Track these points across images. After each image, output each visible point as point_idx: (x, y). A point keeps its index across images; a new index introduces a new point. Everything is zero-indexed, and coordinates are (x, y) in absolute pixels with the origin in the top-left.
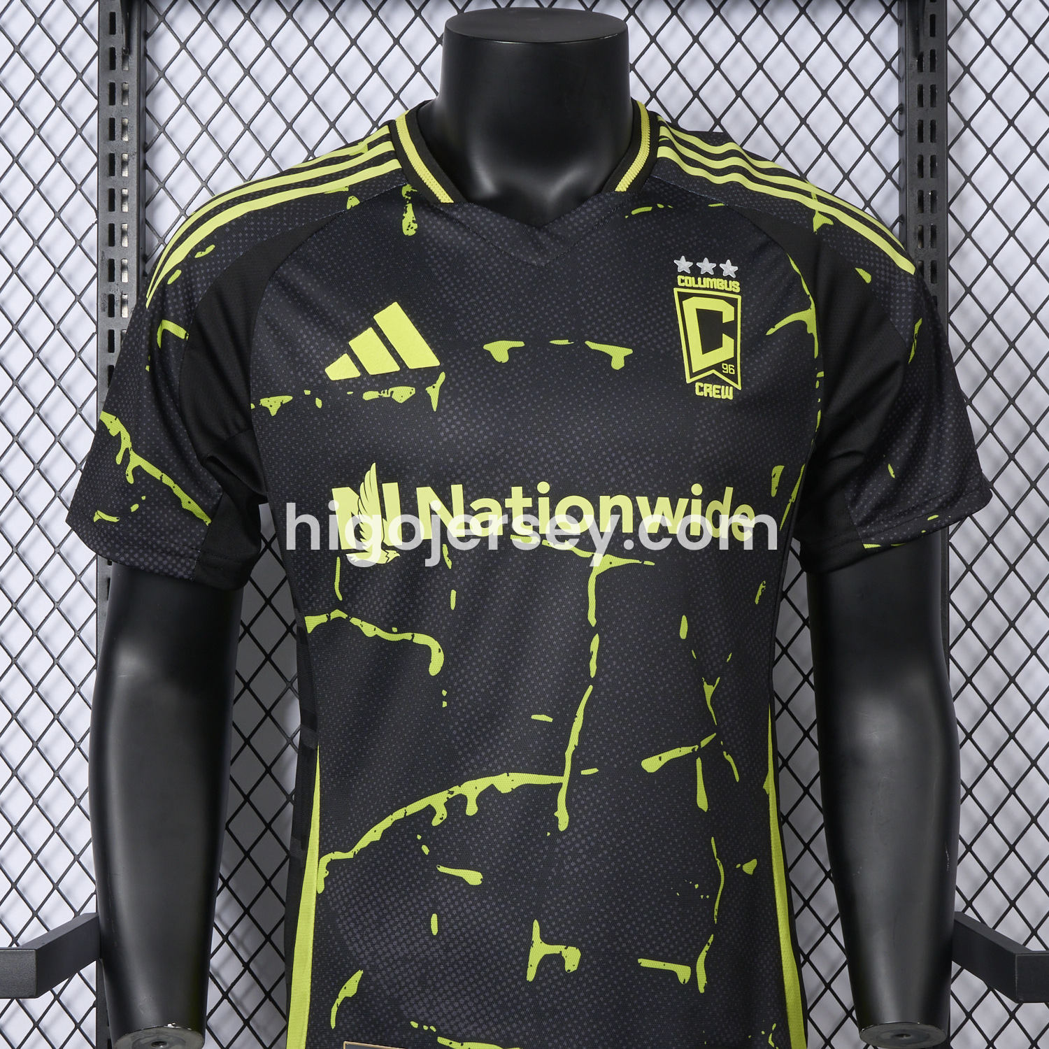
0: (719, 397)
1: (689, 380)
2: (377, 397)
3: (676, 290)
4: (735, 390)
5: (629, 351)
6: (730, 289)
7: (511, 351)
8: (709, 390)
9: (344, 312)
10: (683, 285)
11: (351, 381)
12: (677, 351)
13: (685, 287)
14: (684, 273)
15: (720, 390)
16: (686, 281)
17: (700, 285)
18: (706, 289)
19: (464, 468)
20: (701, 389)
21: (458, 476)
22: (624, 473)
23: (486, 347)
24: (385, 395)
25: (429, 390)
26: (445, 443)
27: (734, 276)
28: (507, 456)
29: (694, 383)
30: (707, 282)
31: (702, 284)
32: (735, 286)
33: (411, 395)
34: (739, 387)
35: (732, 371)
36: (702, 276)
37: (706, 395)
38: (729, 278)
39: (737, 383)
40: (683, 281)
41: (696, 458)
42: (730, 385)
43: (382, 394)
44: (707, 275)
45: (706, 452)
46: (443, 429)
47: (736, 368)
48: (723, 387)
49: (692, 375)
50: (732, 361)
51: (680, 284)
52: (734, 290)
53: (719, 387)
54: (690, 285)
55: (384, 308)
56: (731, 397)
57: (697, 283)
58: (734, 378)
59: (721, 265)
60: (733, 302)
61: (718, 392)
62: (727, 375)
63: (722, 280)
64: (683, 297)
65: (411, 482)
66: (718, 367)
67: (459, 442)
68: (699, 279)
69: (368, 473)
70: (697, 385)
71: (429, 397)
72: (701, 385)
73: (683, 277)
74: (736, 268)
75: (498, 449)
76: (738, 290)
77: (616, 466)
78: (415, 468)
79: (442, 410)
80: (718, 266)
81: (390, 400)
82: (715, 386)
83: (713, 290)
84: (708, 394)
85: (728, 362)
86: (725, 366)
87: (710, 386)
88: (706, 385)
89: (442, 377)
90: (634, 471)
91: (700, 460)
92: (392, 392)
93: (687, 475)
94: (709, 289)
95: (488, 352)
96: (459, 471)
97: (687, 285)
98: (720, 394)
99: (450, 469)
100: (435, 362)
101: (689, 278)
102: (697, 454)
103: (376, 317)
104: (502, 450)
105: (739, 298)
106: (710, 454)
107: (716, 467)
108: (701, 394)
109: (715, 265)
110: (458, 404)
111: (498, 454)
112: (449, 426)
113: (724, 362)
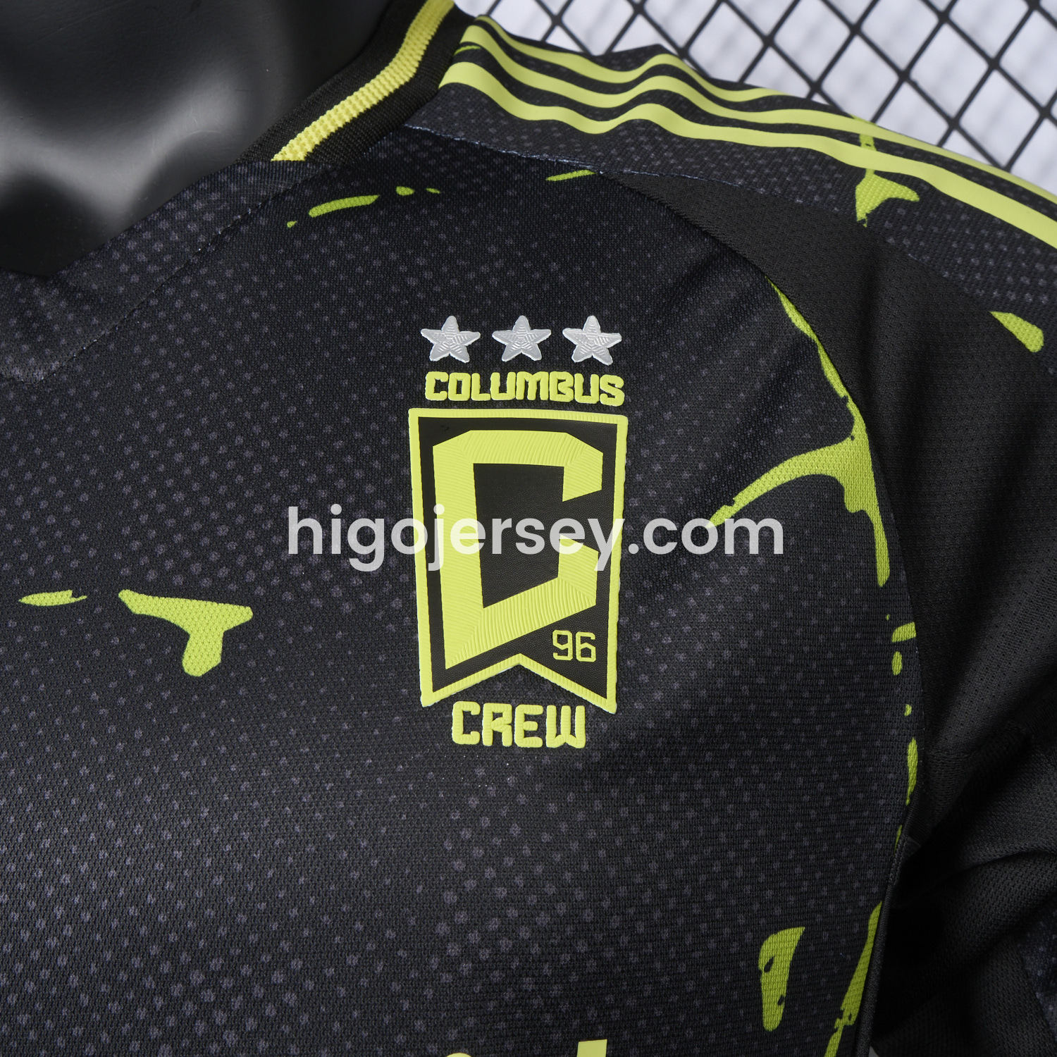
0: (536, 742)
1: (429, 697)
3: (415, 415)
4: (594, 714)
5: (240, 615)
6: (592, 399)
8: (502, 725)
10: (441, 396)
12: (397, 603)
13: (447, 404)
14: (449, 364)
15: (541, 719)
16: (452, 387)
17: (495, 394)
18: (513, 404)
20: (472, 723)
22: (200, 1027)
27: (607, 361)
29: (447, 704)
30: (517, 382)
31: (503, 389)
32: (611, 388)
34: (609, 704)
35: (586, 653)
36: (505, 369)
37: (488, 741)
38: (591, 367)
39: (603, 693)
40: (441, 386)
41: (450, 965)
42: (574, 701)
44: (522, 363)
45: (490, 940)
47: (601, 644)
48: (551, 710)
49: (442, 677)
50: (591, 620)
51: (430, 394)
52: (605, 400)
53: (536, 710)
54: (464, 397)
56: (579, 741)
57: (485, 387)
58: (592, 677)
59: (568, 333)
60: (600, 438)
61: (533, 726)
62: (571, 670)
63: (565, 375)
64: (436, 432)
66: (537, 644)
68: (495, 378)
70: (459, 708)
72: (473, 708)
73: (442, 376)
74: (616, 338)
76: (619, 399)
77: (174, 1006)
80: (557, 335)
82: (523, 709)
83: (538, 404)
84: (497, 736)
85: (573, 623)
86: (562, 639)
87: (505, 708)
88: (490, 708)
90: (235, 1022)
91: (466, 967)
93: (419, 1024)
94: (524, 404)
97: (453, 396)
98: (541, 733)
101: (464, 377)
102: (453, 950)
105: (622, 423)
106: (505, 944)
107: (528, 984)
108: (472, 738)
109: (546, 334)
113: (560, 625)
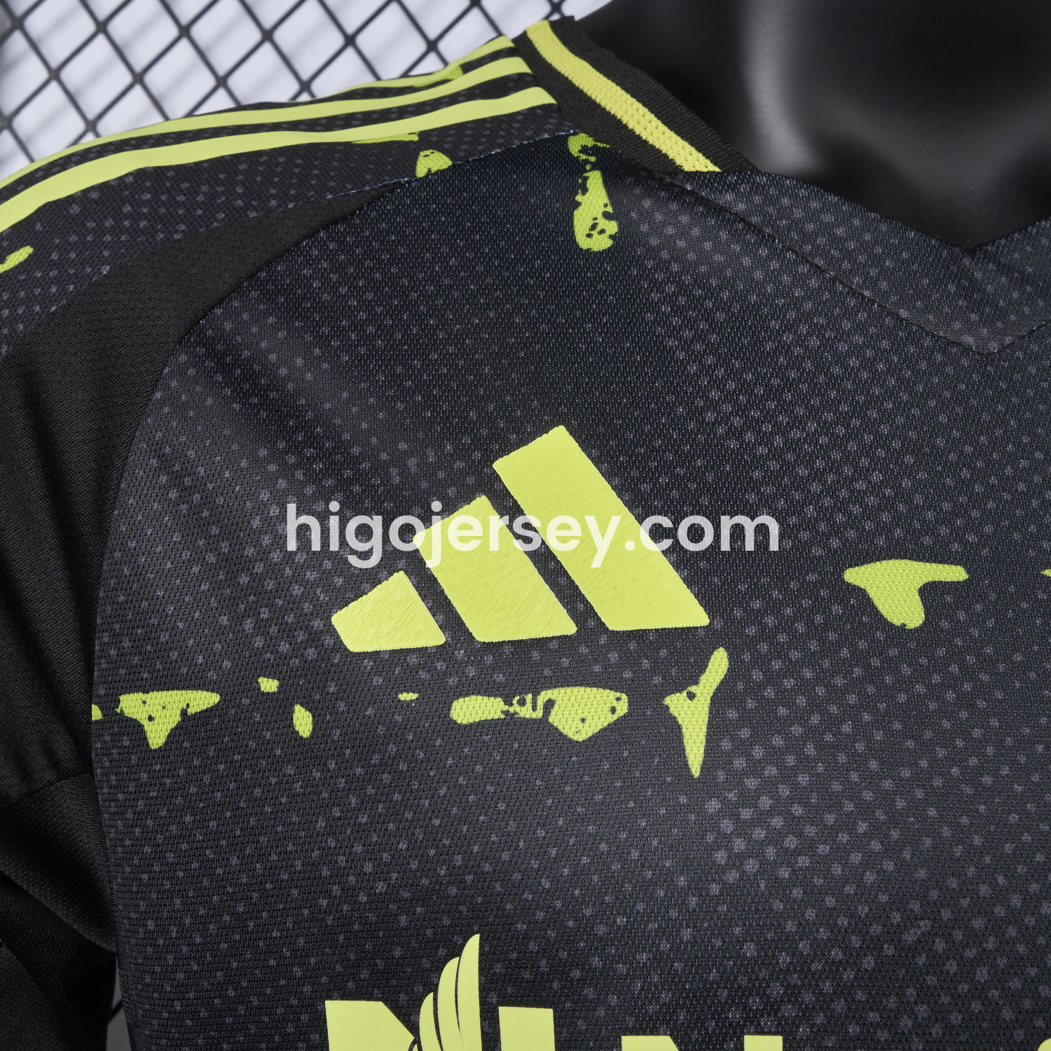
2: (498, 715)
7: (929, 592)
9: (403, 446)
11: (413, 660)
19: (795, 979)
21: (772, 1008)
23: (853, 576)
24: (526, 712)
25: (676, 703)
26: (728, 889)
28: (940, 946)
33: (612, 718)
43: (515, 708)
46: (724, 841)
55: (524, 440)
65: (601, 1012)
67: (778, 887)
69: (452, 964)
71: (675, 729)
75: (911, 920)
78: (621, 968)
79: (721, 776)
81: (543, 727)
89: (719, 664)
92: (550, 704)
95: (861, 593)
96: (776, 990)
99: (743, 981)
100: (696, 616)
103: (501, 466)
104: (925, 925)
110: (775, 756)
111: (910, 937)
112: (743, 829)
